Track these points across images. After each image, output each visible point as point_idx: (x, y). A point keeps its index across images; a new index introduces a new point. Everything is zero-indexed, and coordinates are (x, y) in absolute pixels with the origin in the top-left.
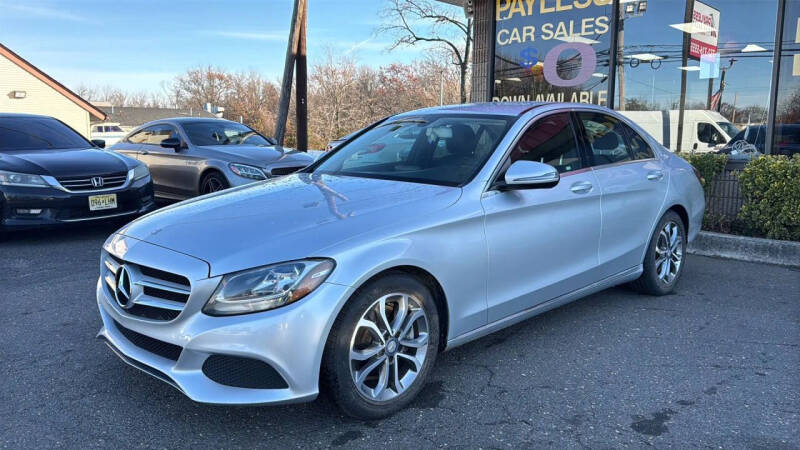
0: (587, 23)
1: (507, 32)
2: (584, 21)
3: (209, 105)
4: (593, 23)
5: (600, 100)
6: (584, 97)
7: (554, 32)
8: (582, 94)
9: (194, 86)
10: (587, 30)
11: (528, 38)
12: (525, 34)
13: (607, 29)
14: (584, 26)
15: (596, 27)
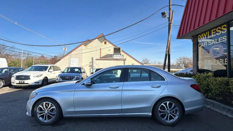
0: (220, 39)
1: (200, 44)
2: (219, 38)
3: (181, 64)
4: (222, 38)
5: (226, 61)
6: (221, 61)
7: (212, 43)
8: (220, 60)
9: (180, 61)
10: (220, 41)
11: (205, 45)
12: (204, 44)
13: (226, 40)
14: (219, 40)
15: (223, 40)
